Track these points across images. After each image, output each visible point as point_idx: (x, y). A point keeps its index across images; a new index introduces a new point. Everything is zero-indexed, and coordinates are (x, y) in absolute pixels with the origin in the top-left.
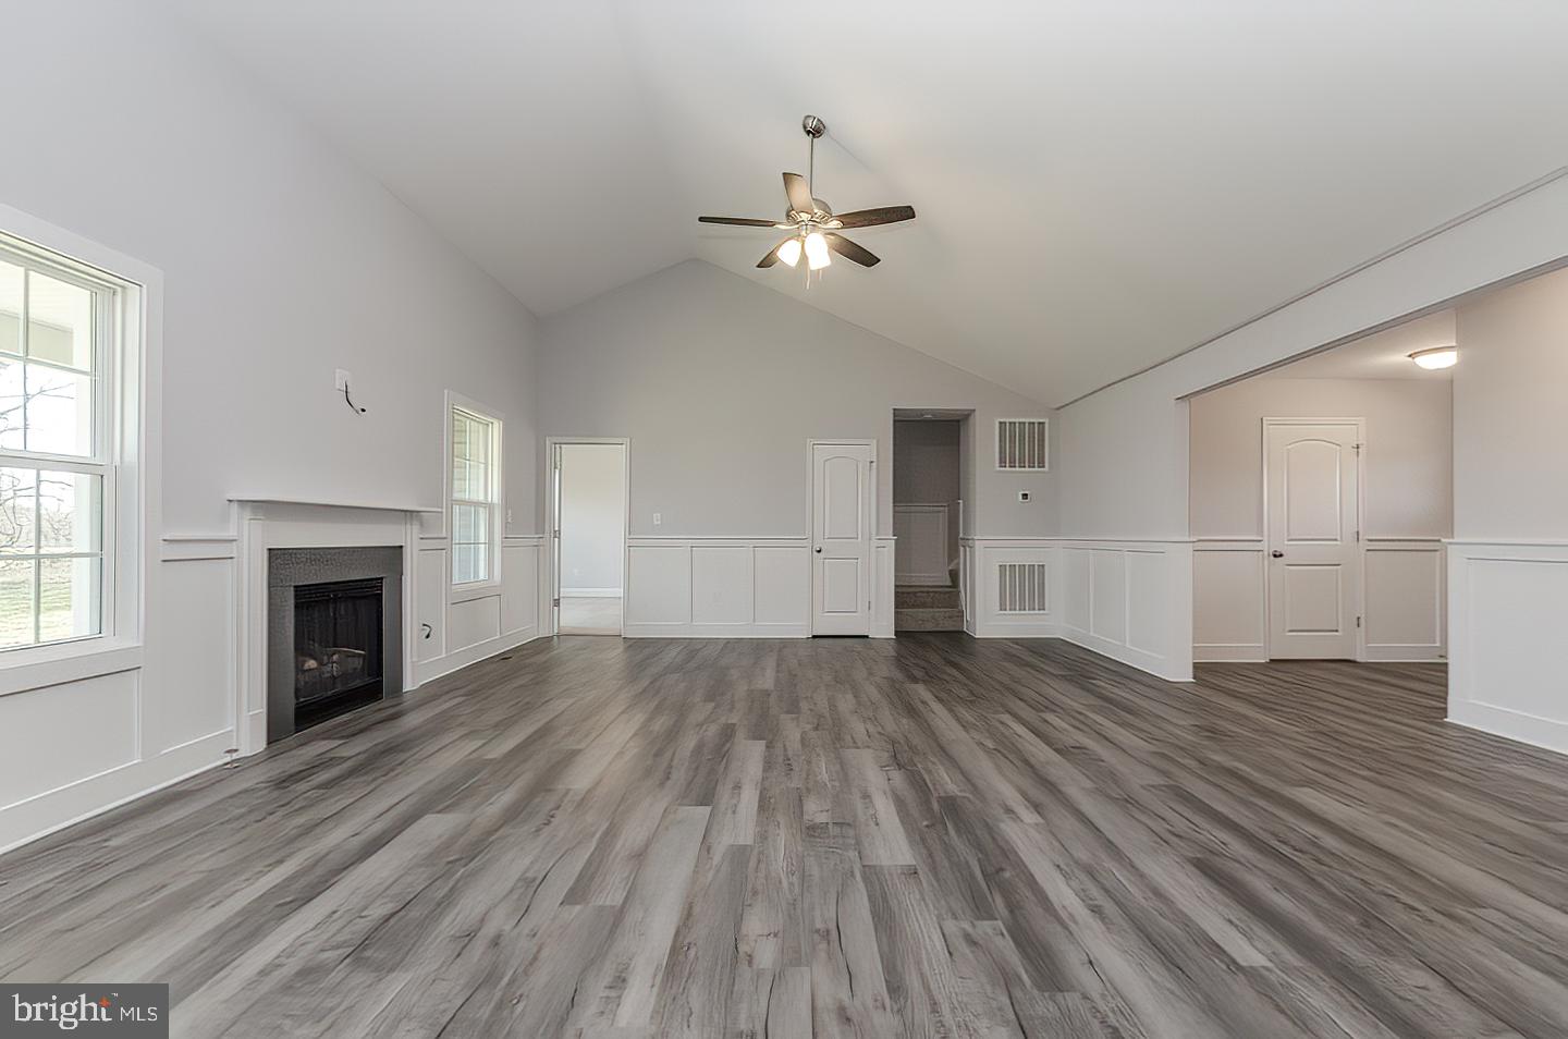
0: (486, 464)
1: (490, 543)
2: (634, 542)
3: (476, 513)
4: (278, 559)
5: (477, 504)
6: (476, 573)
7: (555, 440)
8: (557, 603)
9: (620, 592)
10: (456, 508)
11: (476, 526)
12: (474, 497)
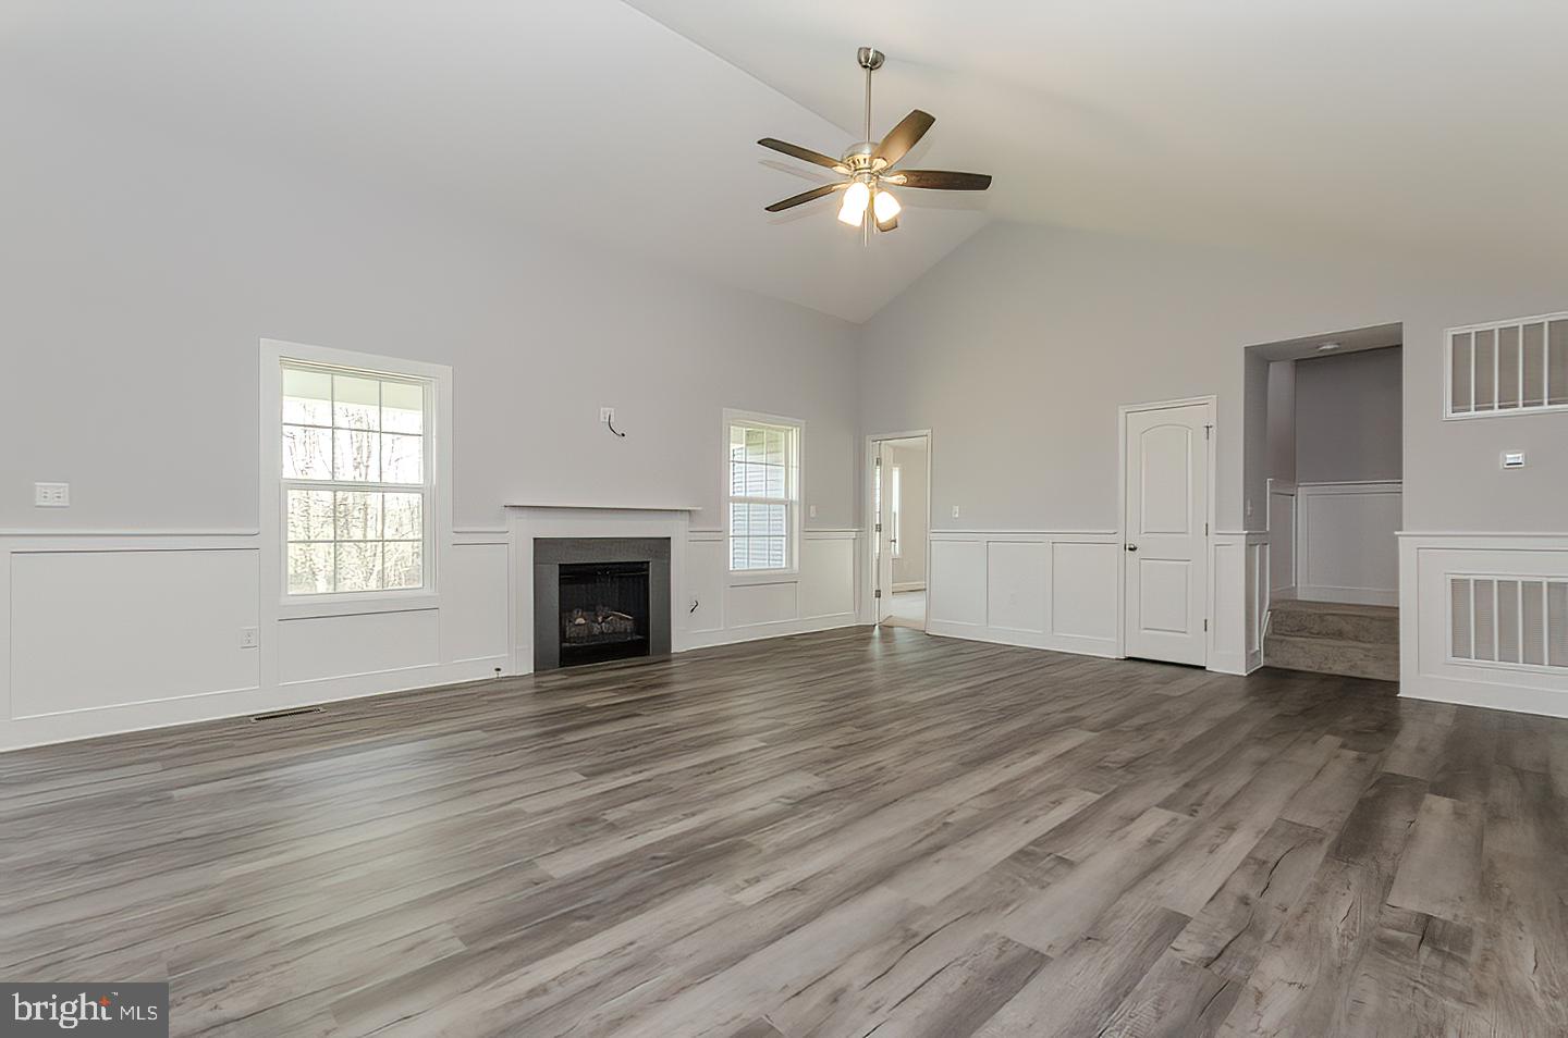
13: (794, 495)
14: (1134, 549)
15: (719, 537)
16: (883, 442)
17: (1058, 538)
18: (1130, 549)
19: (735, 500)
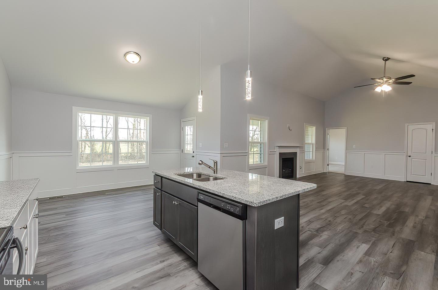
0: (312, 135)
1: (313, 152)
2: (347, 152)
3: (310, 145)
4: (281, 154)
5: (310, 144)
6: (310, 157)
7: (328, 128)
8: (328, 165)
9: (344, 164)
10: (306, 145)
11: (310, 148)
12: (309, 142)
13: (314, 142)
14: (410, 156)
15: (303, 152)
16: (330, 130)
17: (386, 153)
18: (409, 156)
19: (307, 144)
